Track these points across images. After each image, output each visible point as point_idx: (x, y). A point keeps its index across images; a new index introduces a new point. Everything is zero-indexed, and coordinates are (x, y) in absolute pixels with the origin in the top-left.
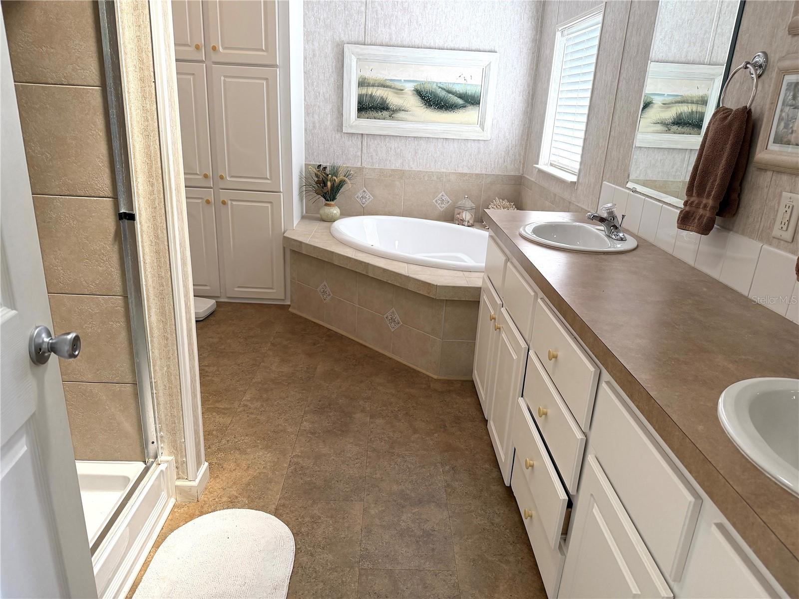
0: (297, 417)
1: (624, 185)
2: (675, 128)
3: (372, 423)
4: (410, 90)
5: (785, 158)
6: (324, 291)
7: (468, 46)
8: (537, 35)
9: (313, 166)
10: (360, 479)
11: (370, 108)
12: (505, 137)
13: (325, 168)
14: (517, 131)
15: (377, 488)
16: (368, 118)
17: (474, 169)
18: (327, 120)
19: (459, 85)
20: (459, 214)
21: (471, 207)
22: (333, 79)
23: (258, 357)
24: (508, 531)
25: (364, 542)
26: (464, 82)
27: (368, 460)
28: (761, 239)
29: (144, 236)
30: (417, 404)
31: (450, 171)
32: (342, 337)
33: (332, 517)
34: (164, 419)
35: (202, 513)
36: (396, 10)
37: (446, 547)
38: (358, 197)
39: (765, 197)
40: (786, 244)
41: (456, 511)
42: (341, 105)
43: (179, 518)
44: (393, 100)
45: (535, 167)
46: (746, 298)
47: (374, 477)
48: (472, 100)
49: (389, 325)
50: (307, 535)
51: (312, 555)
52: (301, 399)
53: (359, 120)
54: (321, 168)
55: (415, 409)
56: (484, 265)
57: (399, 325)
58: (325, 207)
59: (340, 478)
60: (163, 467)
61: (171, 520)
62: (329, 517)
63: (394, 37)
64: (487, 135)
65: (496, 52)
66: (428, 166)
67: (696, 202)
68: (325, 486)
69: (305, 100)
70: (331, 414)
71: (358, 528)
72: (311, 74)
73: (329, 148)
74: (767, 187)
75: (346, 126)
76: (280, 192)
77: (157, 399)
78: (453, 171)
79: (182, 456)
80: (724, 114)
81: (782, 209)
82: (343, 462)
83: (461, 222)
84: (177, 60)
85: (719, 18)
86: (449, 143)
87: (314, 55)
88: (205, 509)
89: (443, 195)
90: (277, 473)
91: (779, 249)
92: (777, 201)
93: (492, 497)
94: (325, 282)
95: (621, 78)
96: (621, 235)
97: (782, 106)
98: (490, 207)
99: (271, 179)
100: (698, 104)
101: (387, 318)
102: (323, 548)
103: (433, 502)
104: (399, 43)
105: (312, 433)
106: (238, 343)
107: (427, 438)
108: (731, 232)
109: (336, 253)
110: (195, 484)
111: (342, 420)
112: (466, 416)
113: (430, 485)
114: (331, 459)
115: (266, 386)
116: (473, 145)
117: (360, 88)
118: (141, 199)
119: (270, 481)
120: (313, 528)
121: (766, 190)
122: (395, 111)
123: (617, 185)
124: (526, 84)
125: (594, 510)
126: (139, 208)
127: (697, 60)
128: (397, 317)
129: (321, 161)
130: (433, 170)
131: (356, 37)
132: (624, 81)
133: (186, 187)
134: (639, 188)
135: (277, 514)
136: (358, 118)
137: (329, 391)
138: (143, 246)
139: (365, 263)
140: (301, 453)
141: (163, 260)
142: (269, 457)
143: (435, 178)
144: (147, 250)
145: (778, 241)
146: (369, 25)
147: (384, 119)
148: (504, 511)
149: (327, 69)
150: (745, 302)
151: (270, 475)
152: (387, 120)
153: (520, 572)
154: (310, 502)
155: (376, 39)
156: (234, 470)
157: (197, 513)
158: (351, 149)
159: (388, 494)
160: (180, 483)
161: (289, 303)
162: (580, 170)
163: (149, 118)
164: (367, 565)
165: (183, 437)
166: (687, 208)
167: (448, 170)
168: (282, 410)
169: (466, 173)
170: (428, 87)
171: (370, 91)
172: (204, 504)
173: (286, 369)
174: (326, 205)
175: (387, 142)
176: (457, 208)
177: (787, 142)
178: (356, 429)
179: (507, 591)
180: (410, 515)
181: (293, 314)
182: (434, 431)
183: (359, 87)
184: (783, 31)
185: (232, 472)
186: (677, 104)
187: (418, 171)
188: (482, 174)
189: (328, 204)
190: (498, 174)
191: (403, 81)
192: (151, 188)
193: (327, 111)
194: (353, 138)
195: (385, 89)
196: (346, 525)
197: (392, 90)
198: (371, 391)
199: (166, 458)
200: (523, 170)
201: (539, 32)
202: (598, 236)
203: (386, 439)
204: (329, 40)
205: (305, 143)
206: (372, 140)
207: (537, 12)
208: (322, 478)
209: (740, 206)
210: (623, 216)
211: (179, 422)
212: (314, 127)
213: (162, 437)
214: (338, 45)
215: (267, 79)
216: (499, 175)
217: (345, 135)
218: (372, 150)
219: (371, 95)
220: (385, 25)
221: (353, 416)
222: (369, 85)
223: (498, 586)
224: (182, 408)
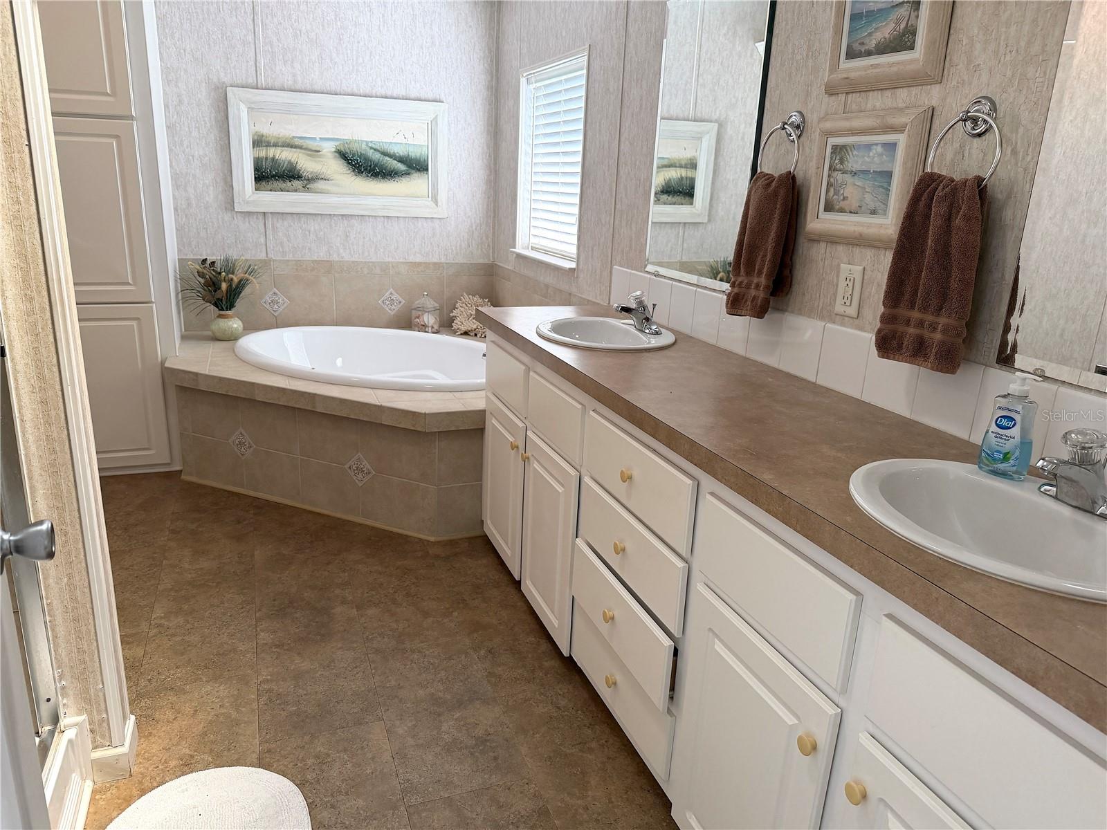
0: (246, 627)
1: (642, 268)
2: (664, 197)
3: (362, 616)
4: (330, 152)
5: (841, 227)
6: (240, 442)
7: (404, 94)
8: (492, 80)
9: (194, 260)
10: (369, 692)
11: (274, 176)
12: (466, 214)
13: (213, 263)
14: (480, 206)
15: (396, 699)
16: (271, 190)
17: (431, 257)
18: (209, 195)
19: (398, 146)
20: (418, 317)
21: (434, 307)
22: (212, 135)
23: (155, 553)
24: (579, 712)
25: (401, 771)
26: (404, 141)
27: (373, 666)
28: (822, 318)
29: (20, 379)
30: (417, 579)
31: (398, 260)
32: (277, 506)
33: (345, 751)
34: (66, 660)
35: (143, 792)
36: (300, 42)
37: (510, 750)
38: (265, 303)
39: (821, 271)
40: (851, 321)
41: (510, 704)
42: (229, 173)
43: (106, 806)
44: (306, 164)
45: (511, 252)
46: (814, 384)
47: (388, 686)
48: (417, 166)
49: (355, 478)
50: (318, 782)
51: (333, 807)
52: (245, 601)
53: (257, 194)
54: (207, 265)
55: (417, 586)
56: (484, 380)
57: (371, 476)
58: (220, 320)
59: (340, 698)
60: (71, 734)
61: (95, 813)
62: (341, 751)
63: (299, 78)
64: (443, 211)
65: (443, 102)
66: (366, 254)
67: (746, 282)
68: (322, 712)
69: (171, 166)
70: (297, 615)
71: (387, 756)
72: (178, 129)
73: (215, 234)
74: (822, 260)
75: (239, 202)
76: (152, 302)
77: (53, 630)
78: (401, 260)
79: (99, 712)
80: (766, 180)
81: (842, 284)
82: (337, 676)
83: (423, 328)
84: (54, 114)
85: (699, 66)
86: (392, 223)
87: (180, 102)
88: (147, 784)
89: (391, 294)
90: (243, 709)
91: (845, 326)
92: (835, 275)
93: (549, 676)
94: (241, 428)
95: (622, 139)
96: (653, 327)
97: (829, 170)
98: (457, 305)
99: (135, 284)
100: (687, 168)
101: (350, 468)
102: (347, 794)
103: (477, 699)
104: (309, 87)
105: (277, 646)
106: (115, 537)
107: (445, 621)
108: (787, 313)
109: (258, 384)
110: (124, 749)
111: (317, 620)
112: (487, 582)
113: (466, 679)
114: (317, 675)
115: (183, 592)
116: (425, 224)
117: (255, 149)
118: (13, 323)
119: (237, 723)
120: (323, 771)
121: (821, 264)
122: (311, 180)
123: (632, 270)
124: (485, 144)
125: (716, 647)
126: (9, 337)
127: (681, 116)
128: (366, 465)
129: (204, 253)
130: (374, 260)
131: (244, 78)
132: (627, 142)
133: (77, 304)
134: (662, 271)
135: (262, 764)
136: (256, 190)
137: (284, 583)
138: (18, 395)
139: (309, 394)
140: (271, 676)
141: (53, 413)
142: (223, 690)
143: (378, 271)
144: (26, 400)
145: (842, 318)
146: (262, 61)
147: (296, 191)
148: (568, 689)
149: (203, 123)
150: (814, 388)
151: (234, 715)
152: (299, 192)
153: (609, 758)
154: (307, 738)
155: (274, 81)
156: (174, 719)
157: (135, 793)
158: (249, 235)
159: (413, 703)
160: (97, 754)
161: (178, 468)
162: (578, 254)
163: (22, 199)
164: (416, 799)
165: (100, 682)
166: (736, 290)
167: (395, 259)
168: (220, 623)
169: (421, 263)
170: (355, 147)
171: (272, 152)
172: (143, 778)
173: (205, 564)
174: (220, 316)
175: (302, 223)
176: (415, 309)
177: (839, 209)
178: (342, 628)
179: (601, 784)
180: (451, 723)
181: (190, 483)
182: (451, 610)
183: (253, 147)
184: (818, 90)
185: (171, 722)
186: (665, 169)
187: (353, 262)
188: (441, 263)
189: (223, 315)
190: (462, 262)
191: (318, 139)
192: (28, 305)
193: (207, 182)
194: (251, 220)
195: (295, 150)
196: (369, 755)
197: (303, 151)
198: (346, 574)
199: (73, 721)
200: (494, 258)
201: (494, 77)
202: (627, 332)
203: (389, 633)
204: (201, 80)
205: (176, 228)
206: (280, 221)
207: (490, 51)
208: (313, 702)
209: (793, 283)
210: (654, 305)
211: (92, 660)
212: (189, 205)
213: (63, 688)
214: (216, 88)
215: (117, 137)
216: (464, 263)
217: (239, 214)
218: (280, 234)
219: (273, 159)
220: (285, 62)
221: (333, 611)
222: (268, 145)
223: (588, 782)
224: (96, 636)
